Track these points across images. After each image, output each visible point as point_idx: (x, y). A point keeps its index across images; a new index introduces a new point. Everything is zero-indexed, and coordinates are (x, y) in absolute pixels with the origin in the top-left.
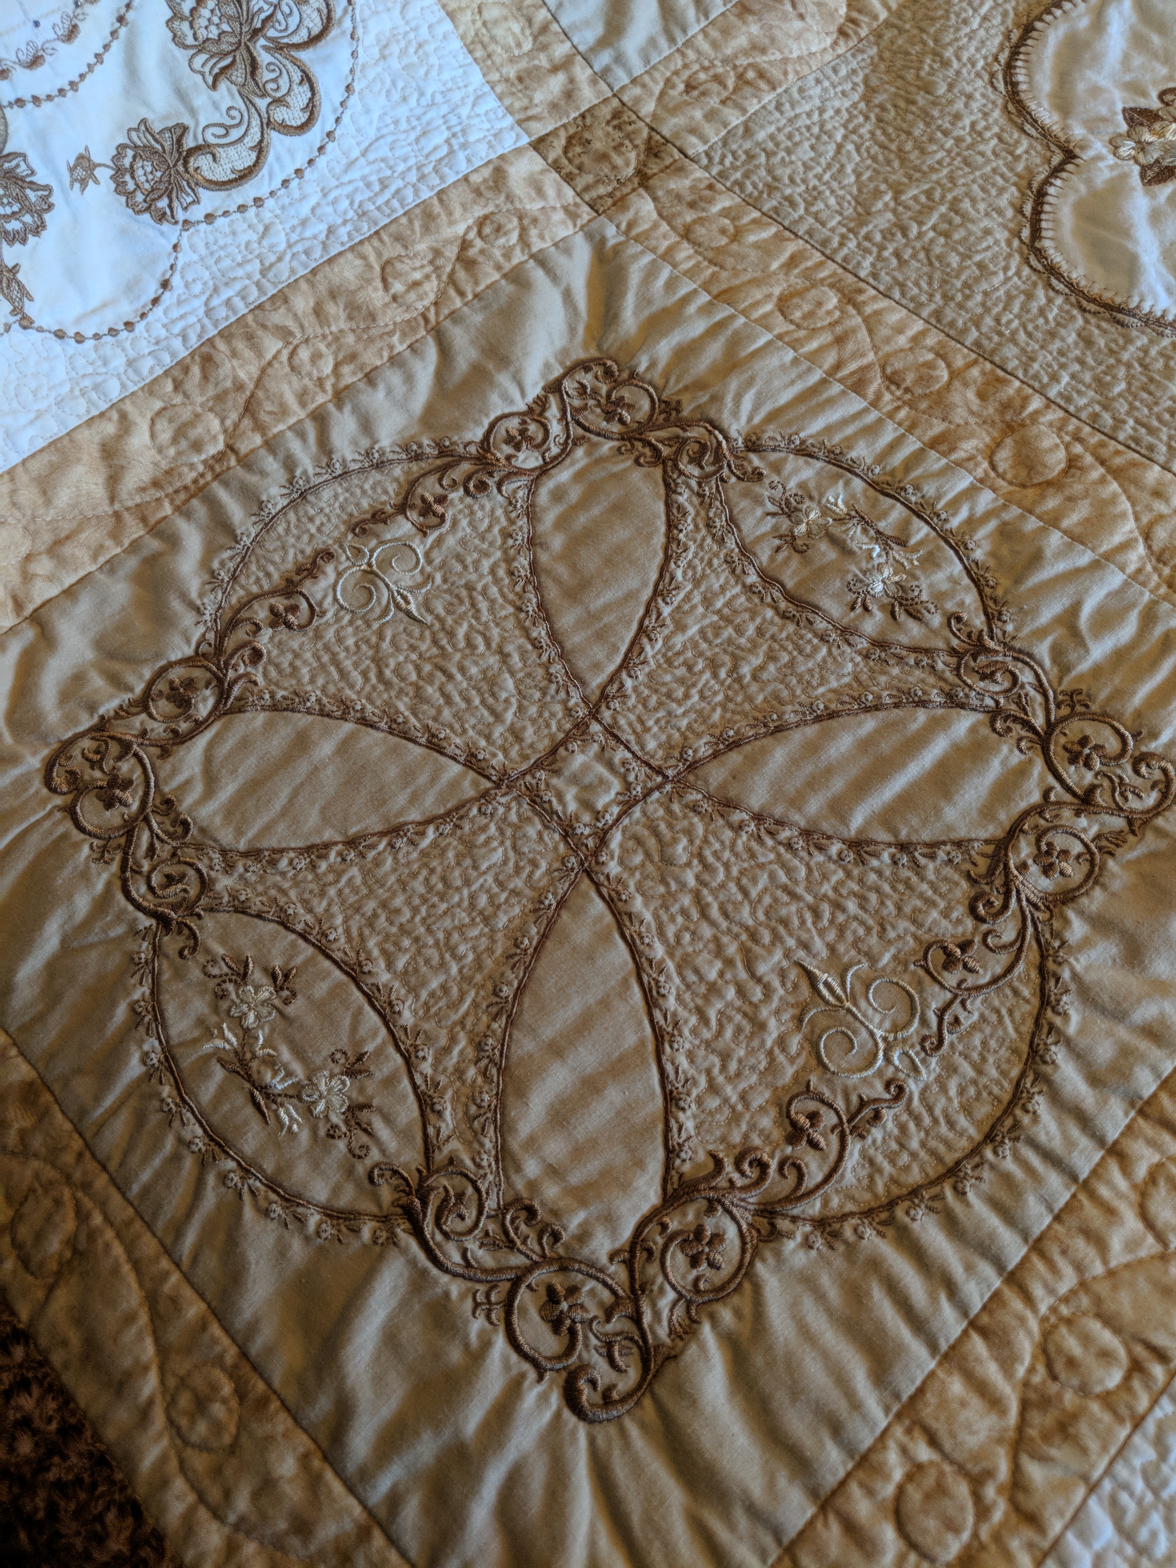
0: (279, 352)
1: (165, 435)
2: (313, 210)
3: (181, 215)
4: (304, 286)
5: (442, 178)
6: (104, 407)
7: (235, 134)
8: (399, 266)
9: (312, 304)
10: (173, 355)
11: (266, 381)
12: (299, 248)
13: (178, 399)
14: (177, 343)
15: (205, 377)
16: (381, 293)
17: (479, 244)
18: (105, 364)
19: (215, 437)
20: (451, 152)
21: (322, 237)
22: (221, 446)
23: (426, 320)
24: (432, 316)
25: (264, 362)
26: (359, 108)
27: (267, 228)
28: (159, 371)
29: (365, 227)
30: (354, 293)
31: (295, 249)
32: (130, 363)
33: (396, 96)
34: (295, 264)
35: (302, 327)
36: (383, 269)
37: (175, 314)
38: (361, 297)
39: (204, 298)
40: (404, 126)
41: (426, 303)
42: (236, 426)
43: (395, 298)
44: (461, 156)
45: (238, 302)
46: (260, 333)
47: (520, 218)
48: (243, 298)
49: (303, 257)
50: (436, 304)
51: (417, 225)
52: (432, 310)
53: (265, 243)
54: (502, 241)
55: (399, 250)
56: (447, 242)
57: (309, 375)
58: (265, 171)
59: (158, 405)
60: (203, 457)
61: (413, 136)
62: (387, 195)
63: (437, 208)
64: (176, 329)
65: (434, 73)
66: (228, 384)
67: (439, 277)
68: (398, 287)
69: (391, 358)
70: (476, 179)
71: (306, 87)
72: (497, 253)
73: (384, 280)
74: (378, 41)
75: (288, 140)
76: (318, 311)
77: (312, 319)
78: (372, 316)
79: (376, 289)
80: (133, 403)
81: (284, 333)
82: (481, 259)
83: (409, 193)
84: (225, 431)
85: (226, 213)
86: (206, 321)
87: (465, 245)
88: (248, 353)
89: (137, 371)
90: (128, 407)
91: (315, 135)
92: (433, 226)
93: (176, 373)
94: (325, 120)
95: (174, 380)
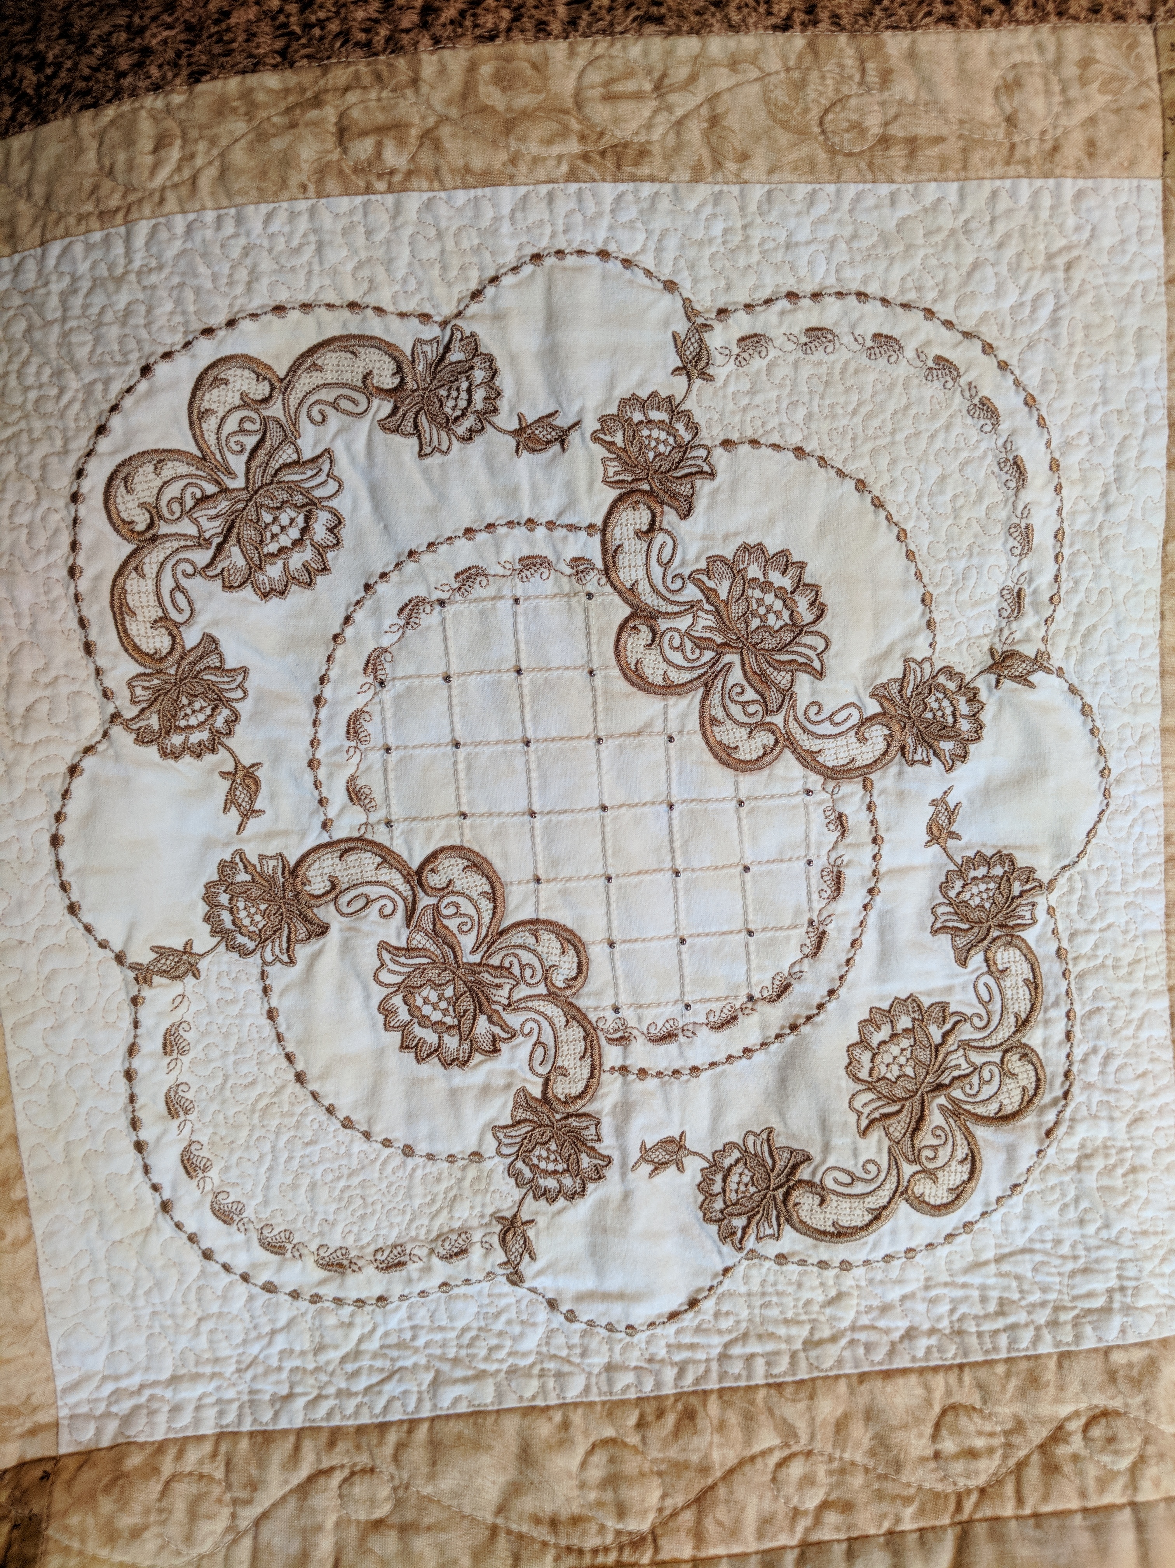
0: (771, 1450)
1: (596, 1472)
2: (904, 1298)
3: (750, 1243)
4: (842, 1387)
5: (1078, 1338)
6: (553, 1401)
7: (859, 1188)
8: (963, 1421)
9: (839, 1412)
10: (658, 1384)
11: (737, 1477)
12: (862, 1336)
13: (633, 1439)
14: (669, 1374)
15: (676, 1433)
16: (925, 1441)
17: (1077, 1443)
18: (583, 1355)
19: (645, 1512)
20: (1107, 1310)
21: (896, 1336)
22: (645, 1526)
23: (959, 1508)
24: (968, 1505)
25: (748, 1453)
26: (1019, 1209)
27: (840, 1296)
28: (632, 1395)
29: (952, 1350)
30: (892, 1429)
31: (856, 1336)
32: (610, 1368)
33: (1072, 1214)
34: (847, 1354)
35: (812, 1436)
36: (944, 1412)
37: (687, 1339)
38: (898, 1437)
39: (727, 1338)
40: (1065, 1249)
41: (972, 1483)
42: (674, 1514)
43: (937, 1455)
44: (1117, 1321)
45: (760, 1365)
46: (763, 1418)
47: (1146, 1441)
48: (768, 1364)
49: (861, 1351)
50: (982, 1491)
51: (1013, 1383)
52: (974, 1497)
53: (828, 1311)
54: (1106, 1459)
55: (975, 1399)
56: (1040, 1421)
57: (787, 1500)
58: (871, 1239)
59: (609, 1432)
60: (620, 1526)
61: (1070, 1266)
62: (1000, 1323)
63: (1050, 1374)
64: (678, 1357)
65: (1134, 1208)
66: (695, 1458)
67: (1005, 1457)
68: (949, 1445)
69: (890, 1533)
70: (1119, 1358)
71: (967, 1167)
72: (1092, 1472)
73: (937, 1426)
74: (1082, 1146)
75: (916, 1216)
76: (841, 1426)
77: (830, 1430)
78: (898, 1466)
79: (920, 1435)
80: (585, 1416)
81: (788, 1432)
82: (1068, 1468)
83: (1026, 1337)
84: (660, 1510)
85: (802, 1262)
86: (714, 1366)
87: (1059, 1434)
88: (736, 1434)
89: (610, 1382)
90: (577, 1418)
91: (950, 1221)
92: (1031, 1394)
93: (650, 1410)
94: (970, 1209)
95: (642, 1417)
